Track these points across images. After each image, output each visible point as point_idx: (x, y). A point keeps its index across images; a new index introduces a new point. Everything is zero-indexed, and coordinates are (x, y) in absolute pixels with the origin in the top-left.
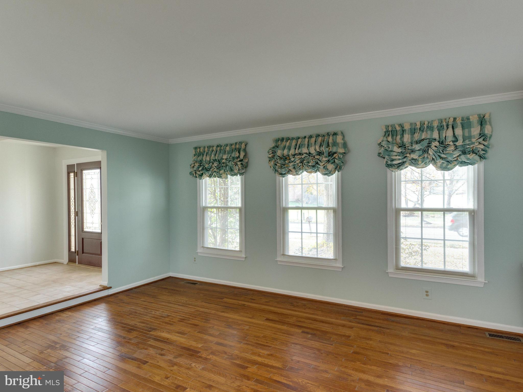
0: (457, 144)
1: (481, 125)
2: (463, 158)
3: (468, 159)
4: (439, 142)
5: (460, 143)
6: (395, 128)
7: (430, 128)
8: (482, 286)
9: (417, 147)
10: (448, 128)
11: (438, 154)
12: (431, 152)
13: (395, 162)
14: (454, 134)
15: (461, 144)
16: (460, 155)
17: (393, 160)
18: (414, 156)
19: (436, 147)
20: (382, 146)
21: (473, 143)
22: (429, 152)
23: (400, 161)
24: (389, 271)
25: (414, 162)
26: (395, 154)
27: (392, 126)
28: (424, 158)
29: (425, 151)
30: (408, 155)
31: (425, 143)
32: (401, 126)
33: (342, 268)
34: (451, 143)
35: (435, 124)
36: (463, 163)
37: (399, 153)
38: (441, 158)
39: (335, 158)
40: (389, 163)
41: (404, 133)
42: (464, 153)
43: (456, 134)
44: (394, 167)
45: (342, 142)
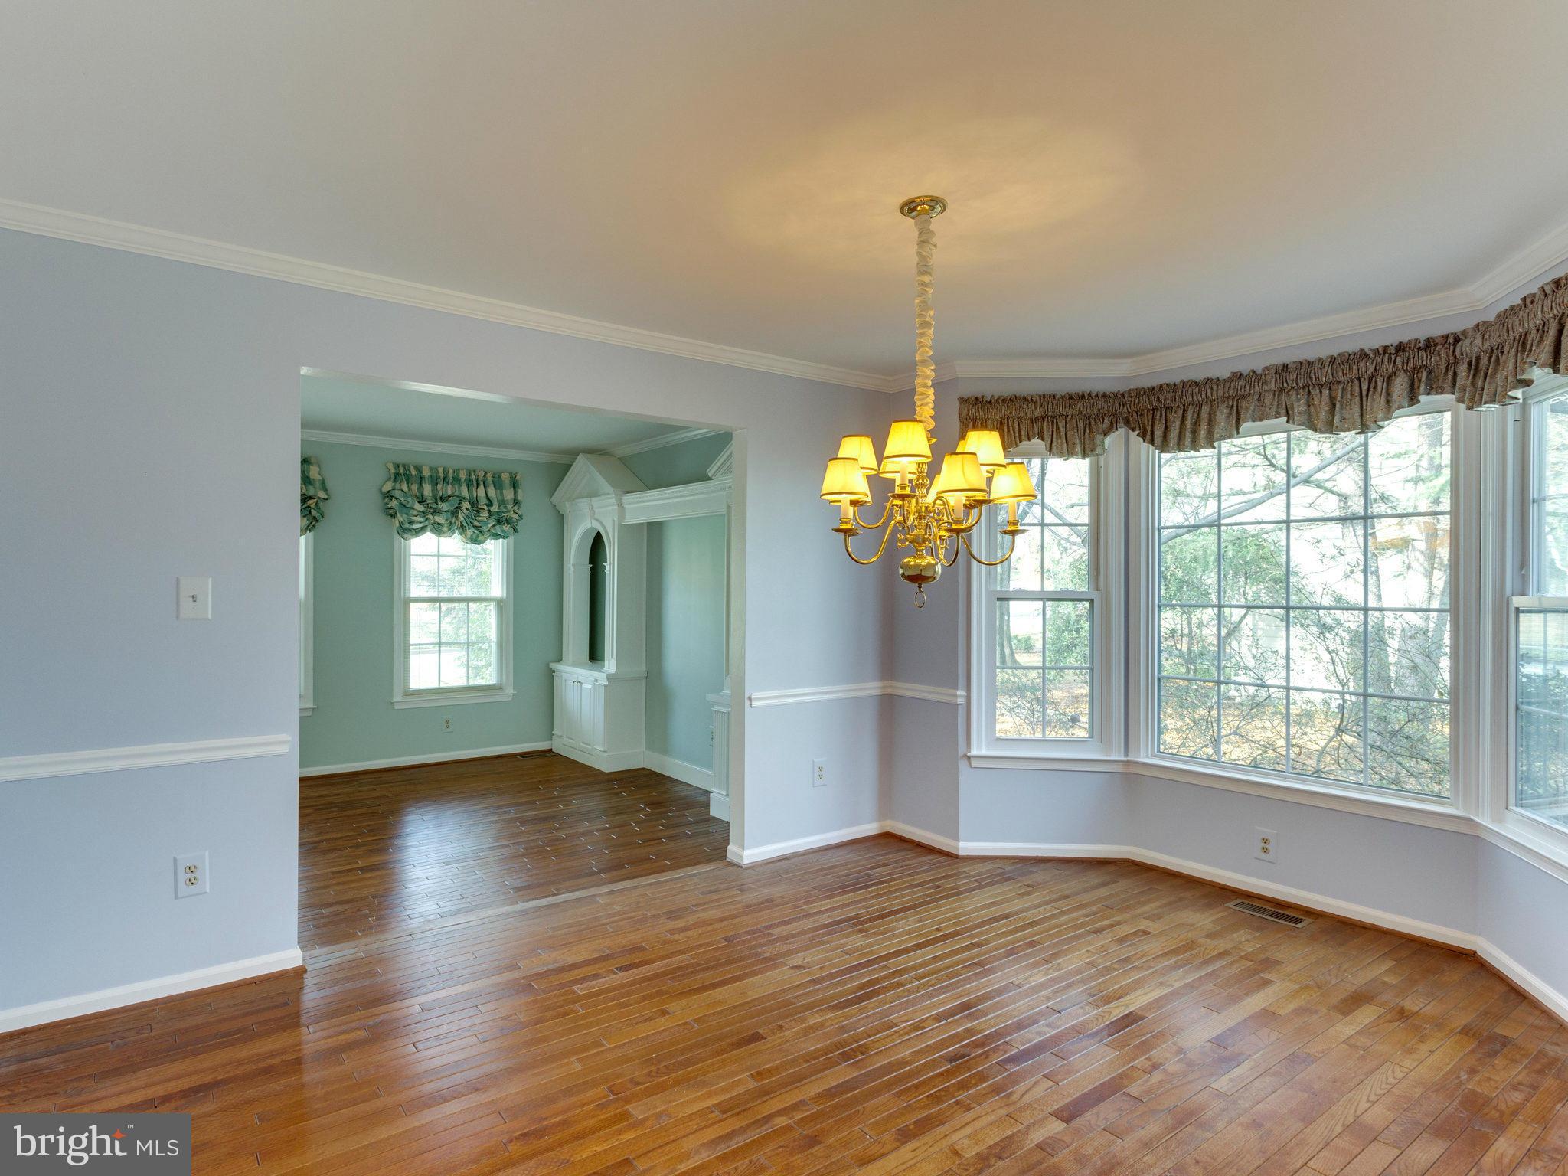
0: (492, 509)
1: (514, 488)
2: (498, 531)
3: (503, 531)
4: (469, 502)
5: (494, 509)
6: (410, 472)
7: (456, 480)
8: (510, 699)
9: (444, 506)
10: (478, 485)
11: (471, 520)
12: (461, 516)
13: (415, 526)
14: (487, 494)
15: (496, 510)
16: (494, 526)
17: (411, 522)
18: (439, 519)
19: (467, 509)
20: (392, 496)
21: (509, 511)
22: (460, 515)
23: (421, 525)
24: (394, 700)
25: (437, 529)
26: (415, 513)
27: (404, 466)
28: (451, 522)
29: (455, 513)
30: (431, 517)
31: (455, 502)
32: (418, 469)
33: (314, 709)
34: (485, 507)
35: (463, 476)
36: (496, 536)
37: (419, 511)
38: (475, 527)
39: (309, 507)
40: (407, 525)
41: (423, 481)
42: (499, 522)
43: (489, 495)
44: (410, 533)
45: (320, 478)
